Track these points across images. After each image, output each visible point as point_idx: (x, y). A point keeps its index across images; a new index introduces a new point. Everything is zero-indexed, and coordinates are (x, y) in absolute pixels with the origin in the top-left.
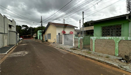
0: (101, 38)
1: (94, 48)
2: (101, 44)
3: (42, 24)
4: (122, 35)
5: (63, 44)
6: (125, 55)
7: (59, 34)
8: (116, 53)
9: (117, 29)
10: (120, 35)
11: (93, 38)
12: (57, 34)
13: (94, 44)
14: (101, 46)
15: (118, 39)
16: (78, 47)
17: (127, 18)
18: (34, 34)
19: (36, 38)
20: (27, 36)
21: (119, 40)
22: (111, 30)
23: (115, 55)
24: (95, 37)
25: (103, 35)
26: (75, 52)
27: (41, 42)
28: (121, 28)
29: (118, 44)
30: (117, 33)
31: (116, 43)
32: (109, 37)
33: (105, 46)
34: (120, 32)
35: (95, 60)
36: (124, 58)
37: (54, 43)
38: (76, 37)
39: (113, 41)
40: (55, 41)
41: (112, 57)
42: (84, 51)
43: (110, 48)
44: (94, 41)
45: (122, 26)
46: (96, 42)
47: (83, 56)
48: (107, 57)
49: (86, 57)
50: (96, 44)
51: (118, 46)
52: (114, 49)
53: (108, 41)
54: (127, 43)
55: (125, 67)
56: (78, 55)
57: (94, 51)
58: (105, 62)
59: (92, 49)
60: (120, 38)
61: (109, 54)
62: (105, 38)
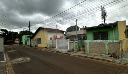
0: (94, 41)
1: (88, 50)
2: (94, 46)
3: (30, 29)
4: (109, 39)
5: (57, 48)
6: (113, 53)
7: (51, 38)
8: (106, 52)
9: (105, 34)
10: (107, 39)
11: (87, 41)
12: (49, 39)
13: (88, 46)
14: (94, 48)
15: (107, 41)
16: (73, 50)
17: (112, 27)
18: (16, 39)
19: (21, 43)
20: (8, 41)
21: (108, 43)
22: (101, 35)
23: (105, 54)
24: (89, 41)
25: (95, 39)
26: (74, 54)
27: (29, 48)
28: (107, 34)
29: (107, 45)
30: (105, 37)
31: (106, 44)
32: (101, 40)
33: (97, 48)
34: (108, 36)
35: (94, 58)
36: (112, 55)
37: (46, 47)
38: (71, 41)
39: (103, 43)
40: (47, 46)
41: (104, 55)
42: (80, 52)
43: (102, 48)
44: (88, 44)
45: (109, 32)
46: (90, 45)
47: (82, 56)
48: (101, 56)
49: (85, 57)
50: (90, 47)
51: (107, 47)
52: (105, 49)
53: (100, 44)
54: (114, 44)
55: (116, 61)
56: (78, 56)
57: (88, 52)
58: (102, 59)
59: (87, 50)
60: (109, 41)
61: (101, 53)
62: (97, 41)
